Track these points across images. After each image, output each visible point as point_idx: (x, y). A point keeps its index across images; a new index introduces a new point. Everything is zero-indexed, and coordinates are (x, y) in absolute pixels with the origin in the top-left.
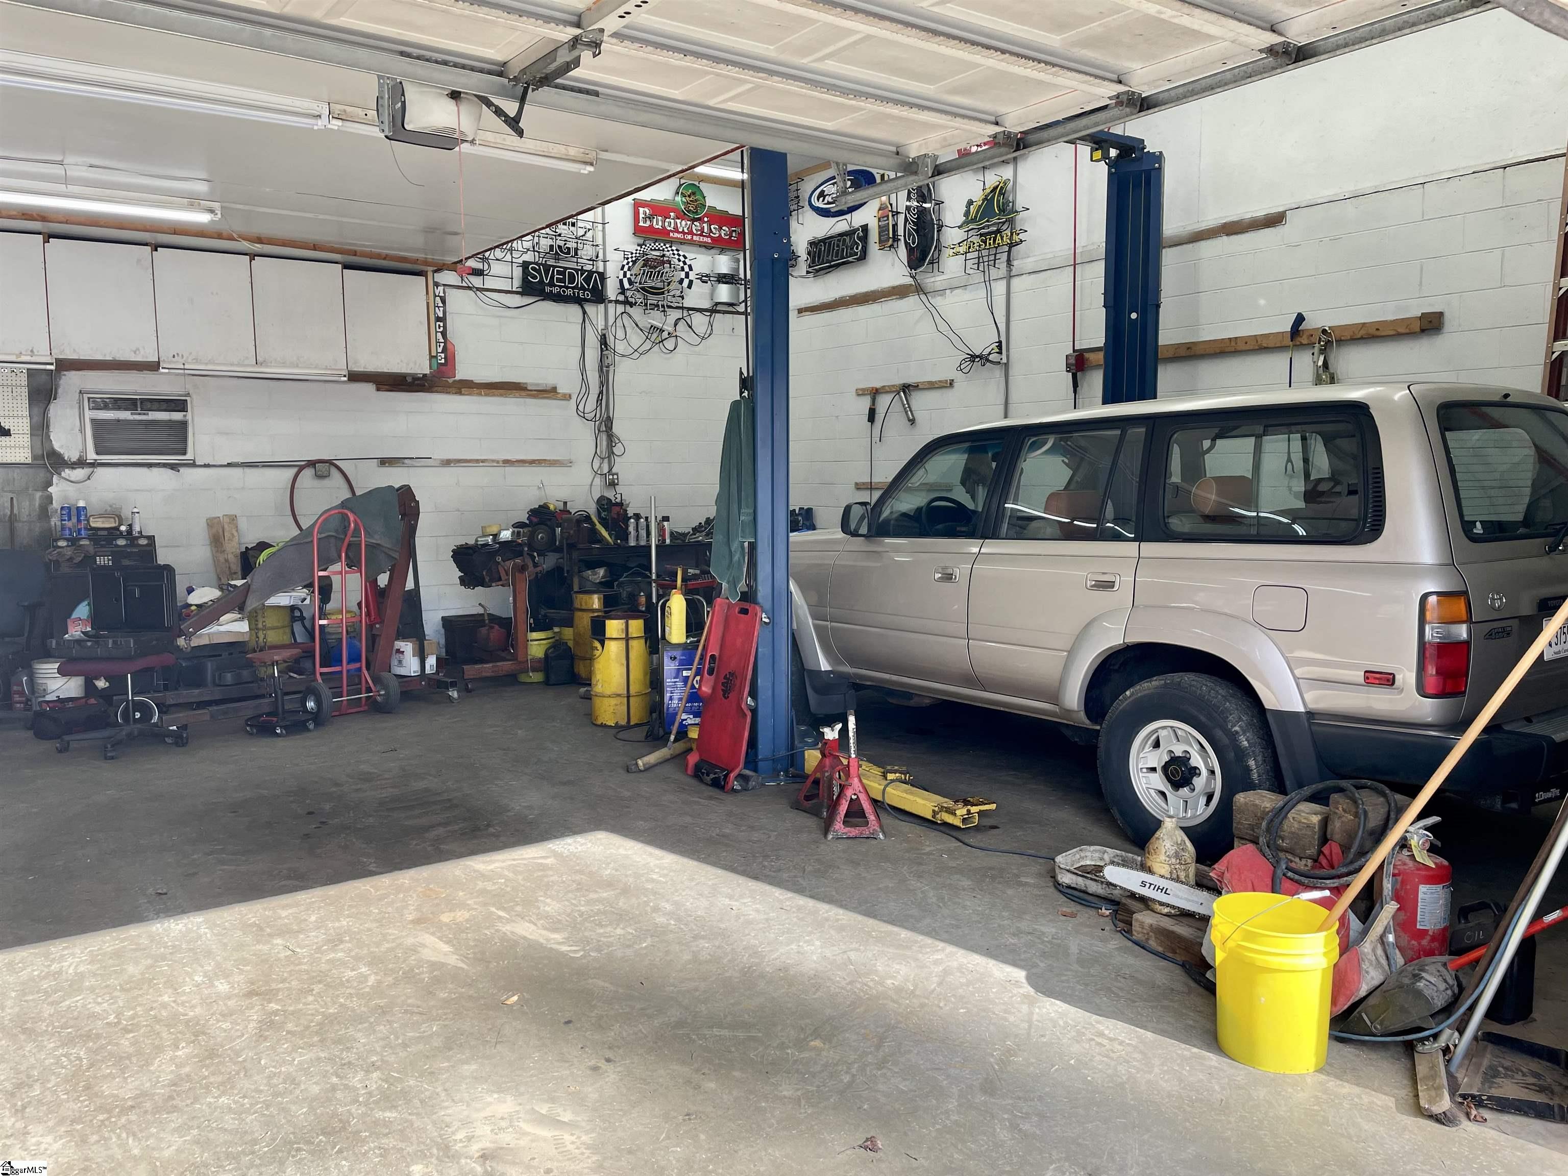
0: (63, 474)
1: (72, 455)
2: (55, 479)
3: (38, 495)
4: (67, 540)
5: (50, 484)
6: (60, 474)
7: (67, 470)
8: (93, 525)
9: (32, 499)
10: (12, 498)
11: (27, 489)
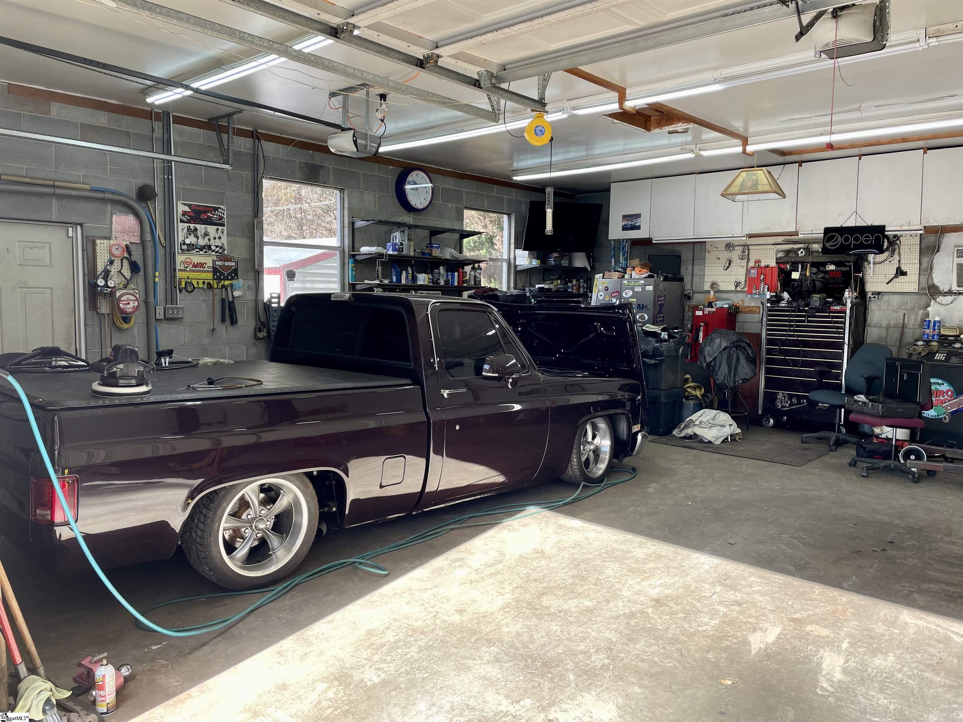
0: (938, 300)
1: (944, 287)
2: (933, 302)
3: (921, 312)
4: (924, 341)
5: (928, 305)
6: (935, 299)
7: (940, 297)
8: (942, 332)
9: (916, 315)
10: (905, 314)
11: (914, 308)
